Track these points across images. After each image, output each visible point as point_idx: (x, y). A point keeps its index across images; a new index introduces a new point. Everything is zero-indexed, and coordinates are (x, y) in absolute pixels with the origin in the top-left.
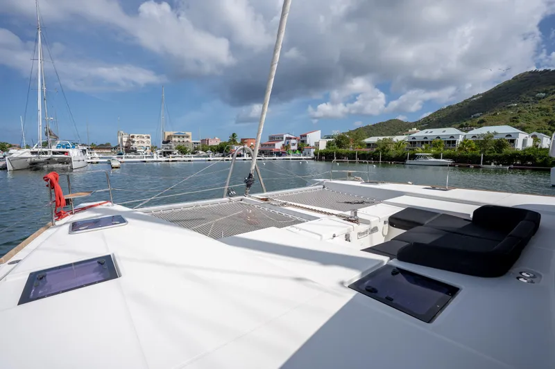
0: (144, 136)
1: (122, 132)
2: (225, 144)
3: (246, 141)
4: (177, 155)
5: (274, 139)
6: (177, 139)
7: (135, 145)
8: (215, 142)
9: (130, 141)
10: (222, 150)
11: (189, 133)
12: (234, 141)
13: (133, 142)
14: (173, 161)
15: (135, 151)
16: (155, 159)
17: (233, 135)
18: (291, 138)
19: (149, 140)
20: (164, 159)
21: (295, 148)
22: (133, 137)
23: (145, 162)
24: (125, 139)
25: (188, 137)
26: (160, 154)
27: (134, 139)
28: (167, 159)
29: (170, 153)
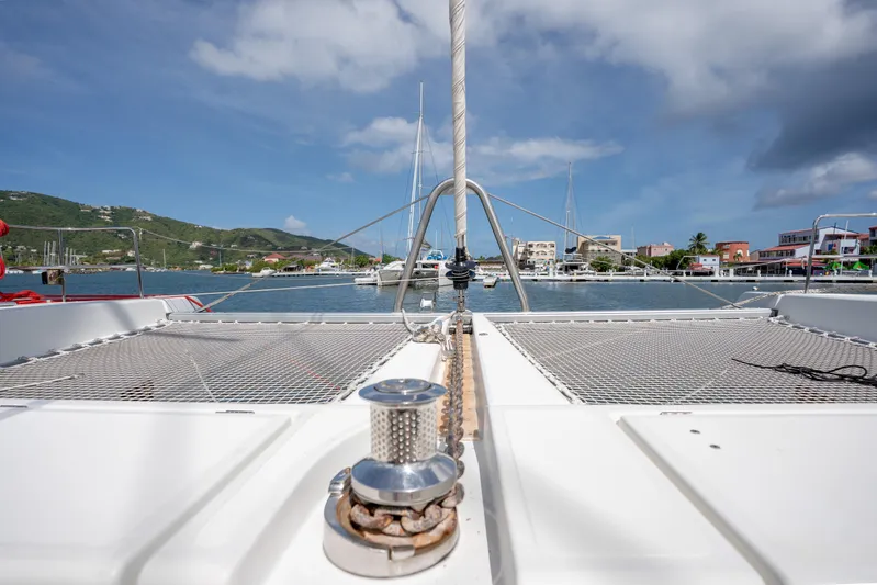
0: (547, 243)
1: (518, 239)
2: (681, 253)
3: (725, 247)
4: (587, 271)
5: (791, 240)
6: (595, 248)
7: (533, 258)
8: (662, 251)
9: (527, 252)
10: (672, 263)
11: (617, 238)
12: (701, 247)
13: (531, 253)
14: (578, 280)
15: (532, 267)
16: (551, 277)
17: (699, 237)
18: (840, 237)
19: (554, 249)
20: (566, 277)
21: (855, 257)
22: (531, 246)
23: (536, 280)
24: (521, 250)
25: (614, 243)
26: (561, 269)
27: (532, 249)
28: (570, 278)
29: (576, 267)
